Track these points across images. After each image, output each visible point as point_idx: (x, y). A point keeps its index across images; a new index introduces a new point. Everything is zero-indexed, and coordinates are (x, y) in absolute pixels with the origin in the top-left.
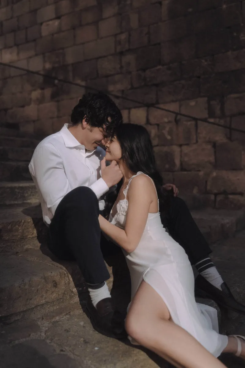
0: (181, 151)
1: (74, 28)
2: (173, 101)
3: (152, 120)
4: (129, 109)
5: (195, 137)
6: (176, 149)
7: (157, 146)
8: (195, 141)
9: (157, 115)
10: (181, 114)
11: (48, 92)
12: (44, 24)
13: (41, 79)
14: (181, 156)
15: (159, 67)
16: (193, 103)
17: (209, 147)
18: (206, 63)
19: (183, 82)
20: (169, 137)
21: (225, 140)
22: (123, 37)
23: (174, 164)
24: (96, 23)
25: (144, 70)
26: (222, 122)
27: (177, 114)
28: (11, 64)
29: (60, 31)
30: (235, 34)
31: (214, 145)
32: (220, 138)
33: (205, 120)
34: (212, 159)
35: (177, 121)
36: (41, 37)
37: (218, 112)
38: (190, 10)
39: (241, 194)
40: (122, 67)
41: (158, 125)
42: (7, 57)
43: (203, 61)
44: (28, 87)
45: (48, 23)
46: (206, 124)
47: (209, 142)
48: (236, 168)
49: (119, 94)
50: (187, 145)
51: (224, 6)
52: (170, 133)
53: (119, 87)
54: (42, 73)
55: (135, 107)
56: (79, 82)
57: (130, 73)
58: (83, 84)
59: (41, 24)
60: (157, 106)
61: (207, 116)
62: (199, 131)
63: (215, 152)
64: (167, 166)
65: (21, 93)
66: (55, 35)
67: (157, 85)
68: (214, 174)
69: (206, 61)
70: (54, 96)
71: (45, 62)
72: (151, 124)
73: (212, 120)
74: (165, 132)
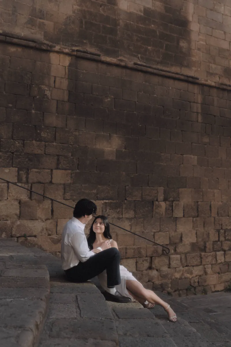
5: (6, 195)
8: (6, 199)
16: (7, 170)
17: (16, 203)
18: (18, 144)
21: (27, 199)
26: (26, 186)
30: (39, 131)
31: (20, 203)
32: (24, 197)
33: (15, 184)
34: (18, 212)
37: (24, 179)
38: (10, 105)
39: (35, 236)
43: (17, 143)
46: (15, 186)
47: (17, 200)
48: (33, 218)
51: (33, 111)
61: (16, 181)
62: (9, 191)
63: (20, 207)
68: (18, 223)
69: (19, 143)
73: (20, 184)
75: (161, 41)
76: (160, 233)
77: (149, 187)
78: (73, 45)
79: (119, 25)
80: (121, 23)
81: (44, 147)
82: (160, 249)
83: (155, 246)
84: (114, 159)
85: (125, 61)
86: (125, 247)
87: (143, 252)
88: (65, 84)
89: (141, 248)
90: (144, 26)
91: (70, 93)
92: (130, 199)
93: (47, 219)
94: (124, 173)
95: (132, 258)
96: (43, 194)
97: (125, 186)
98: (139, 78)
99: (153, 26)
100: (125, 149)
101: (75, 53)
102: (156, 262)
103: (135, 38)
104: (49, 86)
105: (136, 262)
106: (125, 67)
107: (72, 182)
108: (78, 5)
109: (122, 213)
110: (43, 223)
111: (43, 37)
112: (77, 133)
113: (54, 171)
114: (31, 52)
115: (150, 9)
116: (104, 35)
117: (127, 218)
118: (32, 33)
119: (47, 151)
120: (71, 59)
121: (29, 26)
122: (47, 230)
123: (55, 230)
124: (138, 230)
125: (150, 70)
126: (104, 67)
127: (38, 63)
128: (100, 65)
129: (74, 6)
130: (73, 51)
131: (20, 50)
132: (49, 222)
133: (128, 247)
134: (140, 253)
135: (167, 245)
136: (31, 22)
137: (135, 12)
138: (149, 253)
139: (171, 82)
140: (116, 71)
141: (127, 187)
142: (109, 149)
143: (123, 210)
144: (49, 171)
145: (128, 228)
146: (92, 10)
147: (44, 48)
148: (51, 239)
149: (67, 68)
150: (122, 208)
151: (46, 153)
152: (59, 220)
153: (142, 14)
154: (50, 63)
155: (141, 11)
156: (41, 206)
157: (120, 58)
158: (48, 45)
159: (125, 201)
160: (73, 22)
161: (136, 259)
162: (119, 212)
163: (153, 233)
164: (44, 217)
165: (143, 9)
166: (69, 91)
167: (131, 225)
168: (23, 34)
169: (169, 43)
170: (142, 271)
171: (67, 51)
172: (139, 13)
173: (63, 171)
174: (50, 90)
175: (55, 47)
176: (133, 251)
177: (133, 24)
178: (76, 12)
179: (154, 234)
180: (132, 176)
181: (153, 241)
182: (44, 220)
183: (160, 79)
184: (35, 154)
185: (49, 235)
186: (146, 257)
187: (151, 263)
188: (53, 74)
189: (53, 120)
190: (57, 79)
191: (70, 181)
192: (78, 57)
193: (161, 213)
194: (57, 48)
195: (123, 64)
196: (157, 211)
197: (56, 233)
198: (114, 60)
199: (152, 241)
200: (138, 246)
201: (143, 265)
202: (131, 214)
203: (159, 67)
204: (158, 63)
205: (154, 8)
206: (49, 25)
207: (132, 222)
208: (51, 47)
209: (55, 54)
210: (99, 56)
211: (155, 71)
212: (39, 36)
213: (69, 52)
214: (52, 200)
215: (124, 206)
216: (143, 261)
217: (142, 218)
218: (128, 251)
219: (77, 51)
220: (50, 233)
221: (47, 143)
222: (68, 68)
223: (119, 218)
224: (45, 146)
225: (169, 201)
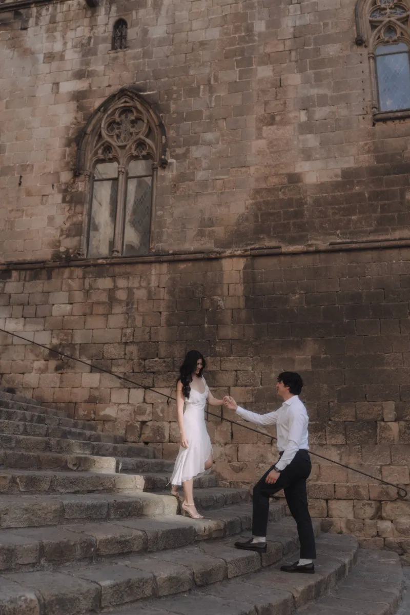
0: (170, 427)
1: (85, 315)
2: (166, 387)
3: (148, 400)
4: (129, 388)
6: (166, 424)
7: (151, 421)
9: (151, 396)
10: (171, 398)
11: (53, 364)
12: (55, 305)
13: (47, 352)
14: (170, 430)
15: (157, 359)
19: (174, 373)
20: (161, 415)
22: (129, 331)
23: (164, 436)
24: (106, 316)
25: (145, 360)
27: (169, 397)
28: (15, 333)
29: (71, 314)
30: (212, 346)
35: (168, 403)
36: (51, 315)
38: (182, 323)
40: (125, 354)
41: (153, 404)
42: (11, 326)
44: (31, 356)
45: (60, 305)
49: (121, 376)
50: (174, 422)
51: (206, 326)
52: (162, 411)
53: (122, 369)
54: (48, 346)
55: (135, 388)
56: (85, 359)
57: (132, 360)
58: (89, 362)
59: (53, 305)
60: (152, 389)
64: (158, 438)
65: (23, 360)
66: (66, 317)
67: (154, 373)
70: (58, 369)
71: (52, 337)
72: (146, 403)
74: (158, 410)
75: (373, 203)
76: (391, 467)
77: (368, 401)
78: (247, 245)
79: (306, 203)
80: (309, 200)
81: (219, 362)
82: (393, 491)
83: (384, 486)
84: (310, 368)
85: (315, 244)
86: (333, 483)
87: (364, 492)
88: (240, 289)
89: (359, 486)
90: (343, 193)
91: (247, 298)
92: (337, 420)
93: (226, 444)
94: (325, 386)
95: (344, 499)
96: (220, 416)
97: (329, 403)
98: (340, 261)
99: (357, 188)
100: (325, 354)
101: (249, 253)
102: (388, 508)
103: (330, 212)
104: (222, 296)
105: (354, 506)
106: (318, 252)
107: (254, 400)
108: (252, 199)
109: (326, 438)
110: (222, 448)
111: (213, 245)
112: (257, 343)
113: (232, 388)
114: (202, 264)
115: (350, 168)
116: (286, 222)
117: (333, 445)
118: (202, 245)
119: (222, 366)
120: (247, 260)
121: (198, 238)
122: (226, 455)
123: (235, 457)
124: (352, 461)
125: (353, 246)
126: (288, 258)
127: (209, 274)
128: (282, 258)
129: (247, 202)
130: (246, 251)
131: (190, 264)
132: (228, 446)
133: (336, 484)
134: (357, 493)
135: (406, 485)
136: (201, 234)
137: (329, 180)
138: (374, 495)
139: (394, 253)
140: (306, 260)
141: (331, 404)
142: (302, 357)
143: (327, 434)
144: (226, 388)
145: (337, 459)
146: (269, 199)
147: (213, 256)
148: (231, 466)
149: (241, 271)
150: (325, 432)
151: (222, 369)
152: (240, 445)
153: (340, 179)
154: (222, 271)
155: (336, 176)
156: (219, 429)
157: (310, 243)
158: (217, 252)
159: (330, 422)
160: (247, 219)
161: (352, 501)
162: (320, 436)
163: (379, 467)
164: (222, 441)
165: (339, 172)
166: (245, 296)
167: (341, 455)
168: (192, 248)
169: (386, 202)
170: (363, 519)
171: (239, 253)
172: (335, 179)
173: (243, 388)
174: (223, 300)
175: (225, 252)
176: (345, 490)
177: (326, 196)
178: (249, 207)
179: (381, 468)
180: (338, 389)
181: (380, 478)
182: (222, 444)
183: (375, 254)
184: (210, 371)
185: (229, 462)
186: (370, 499)
187: (379, 509)
188: (225, 282)
189: (228, 332)
190: (231, 286)
191: (251, 400)
192: (254, 257)
193: (392, 438)
194: (228, 252)
195: (311, 249)
196: (383, 435)
197: (236, 460)
198: (299, 248)
199: (378, 478)
200: (355, 484)
201: (365, 510)
202: (340, 439)
203: (371, 238)
204: (370, 233)
205: (356, 165)
206: (219, 231)
207: (342, 450)
208: (220, 253)
209: (228, 260)
210: (280, 247)
211: (363, 245)
212: (209, 245)
213: (242, 254)
214: (232, 422)
215: (328, 429)
216: (364, 505)
217: (359, 445)
218: (338, 489)
219: (251, 249)
220: (230, 459)
221: (222, 358)
222: (244, 272)
223: (321, 445)
224: (221, 361)
225: (405, 421)
